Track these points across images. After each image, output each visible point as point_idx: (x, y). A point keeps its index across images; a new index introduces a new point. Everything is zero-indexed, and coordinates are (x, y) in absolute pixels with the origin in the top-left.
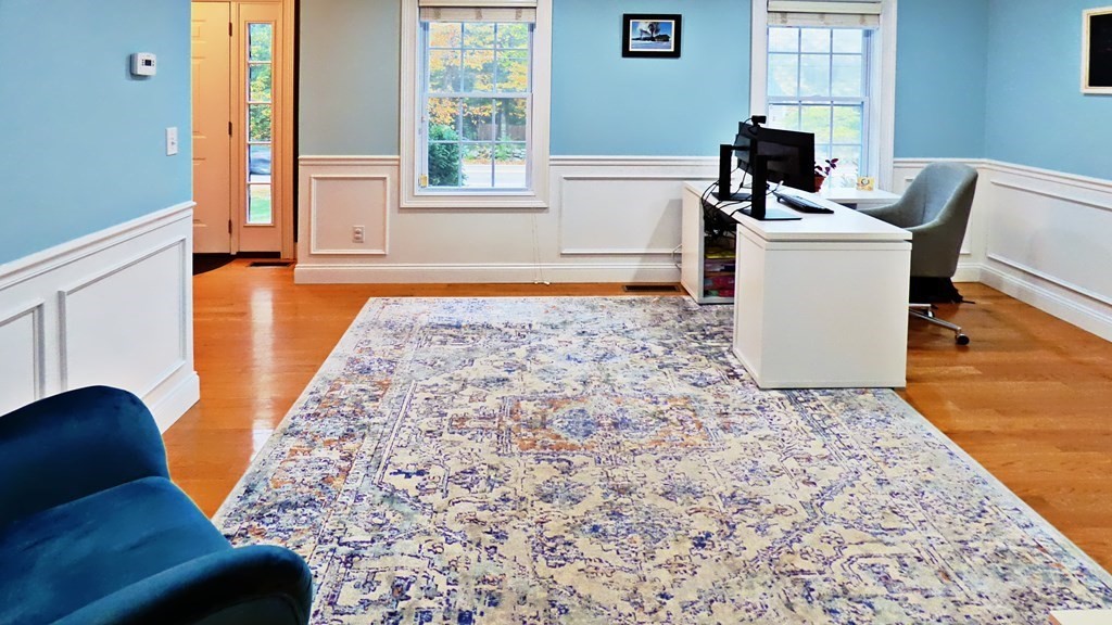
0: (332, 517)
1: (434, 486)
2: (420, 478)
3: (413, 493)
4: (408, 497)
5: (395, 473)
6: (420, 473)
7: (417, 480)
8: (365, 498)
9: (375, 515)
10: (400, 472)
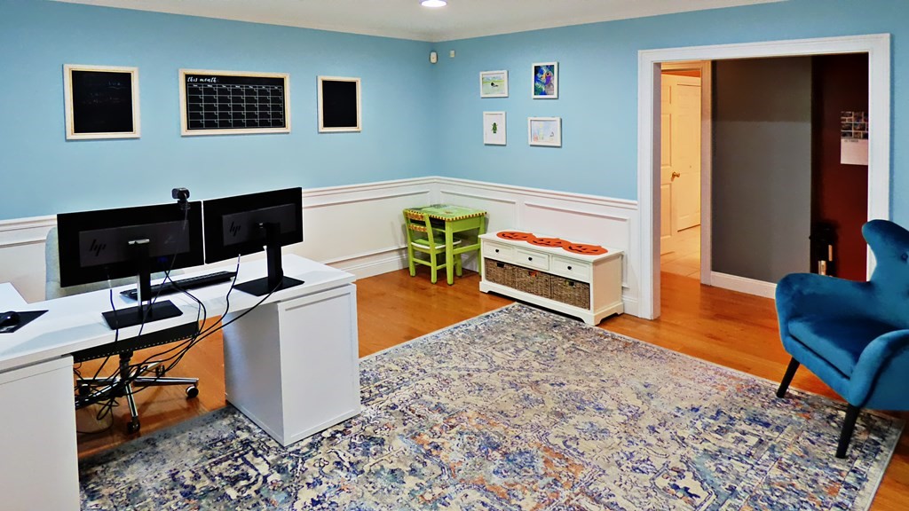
0: (756, 485)
1: (671, 472)
2: (677, 483)
3: (689, 475)
4: (694, 473)
5: (696, 496)
6: (676, 487)
7: (681, 483)
8: (727, 487)
9: (723, 472)
10: (691, 495)
